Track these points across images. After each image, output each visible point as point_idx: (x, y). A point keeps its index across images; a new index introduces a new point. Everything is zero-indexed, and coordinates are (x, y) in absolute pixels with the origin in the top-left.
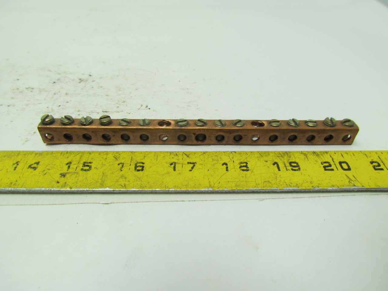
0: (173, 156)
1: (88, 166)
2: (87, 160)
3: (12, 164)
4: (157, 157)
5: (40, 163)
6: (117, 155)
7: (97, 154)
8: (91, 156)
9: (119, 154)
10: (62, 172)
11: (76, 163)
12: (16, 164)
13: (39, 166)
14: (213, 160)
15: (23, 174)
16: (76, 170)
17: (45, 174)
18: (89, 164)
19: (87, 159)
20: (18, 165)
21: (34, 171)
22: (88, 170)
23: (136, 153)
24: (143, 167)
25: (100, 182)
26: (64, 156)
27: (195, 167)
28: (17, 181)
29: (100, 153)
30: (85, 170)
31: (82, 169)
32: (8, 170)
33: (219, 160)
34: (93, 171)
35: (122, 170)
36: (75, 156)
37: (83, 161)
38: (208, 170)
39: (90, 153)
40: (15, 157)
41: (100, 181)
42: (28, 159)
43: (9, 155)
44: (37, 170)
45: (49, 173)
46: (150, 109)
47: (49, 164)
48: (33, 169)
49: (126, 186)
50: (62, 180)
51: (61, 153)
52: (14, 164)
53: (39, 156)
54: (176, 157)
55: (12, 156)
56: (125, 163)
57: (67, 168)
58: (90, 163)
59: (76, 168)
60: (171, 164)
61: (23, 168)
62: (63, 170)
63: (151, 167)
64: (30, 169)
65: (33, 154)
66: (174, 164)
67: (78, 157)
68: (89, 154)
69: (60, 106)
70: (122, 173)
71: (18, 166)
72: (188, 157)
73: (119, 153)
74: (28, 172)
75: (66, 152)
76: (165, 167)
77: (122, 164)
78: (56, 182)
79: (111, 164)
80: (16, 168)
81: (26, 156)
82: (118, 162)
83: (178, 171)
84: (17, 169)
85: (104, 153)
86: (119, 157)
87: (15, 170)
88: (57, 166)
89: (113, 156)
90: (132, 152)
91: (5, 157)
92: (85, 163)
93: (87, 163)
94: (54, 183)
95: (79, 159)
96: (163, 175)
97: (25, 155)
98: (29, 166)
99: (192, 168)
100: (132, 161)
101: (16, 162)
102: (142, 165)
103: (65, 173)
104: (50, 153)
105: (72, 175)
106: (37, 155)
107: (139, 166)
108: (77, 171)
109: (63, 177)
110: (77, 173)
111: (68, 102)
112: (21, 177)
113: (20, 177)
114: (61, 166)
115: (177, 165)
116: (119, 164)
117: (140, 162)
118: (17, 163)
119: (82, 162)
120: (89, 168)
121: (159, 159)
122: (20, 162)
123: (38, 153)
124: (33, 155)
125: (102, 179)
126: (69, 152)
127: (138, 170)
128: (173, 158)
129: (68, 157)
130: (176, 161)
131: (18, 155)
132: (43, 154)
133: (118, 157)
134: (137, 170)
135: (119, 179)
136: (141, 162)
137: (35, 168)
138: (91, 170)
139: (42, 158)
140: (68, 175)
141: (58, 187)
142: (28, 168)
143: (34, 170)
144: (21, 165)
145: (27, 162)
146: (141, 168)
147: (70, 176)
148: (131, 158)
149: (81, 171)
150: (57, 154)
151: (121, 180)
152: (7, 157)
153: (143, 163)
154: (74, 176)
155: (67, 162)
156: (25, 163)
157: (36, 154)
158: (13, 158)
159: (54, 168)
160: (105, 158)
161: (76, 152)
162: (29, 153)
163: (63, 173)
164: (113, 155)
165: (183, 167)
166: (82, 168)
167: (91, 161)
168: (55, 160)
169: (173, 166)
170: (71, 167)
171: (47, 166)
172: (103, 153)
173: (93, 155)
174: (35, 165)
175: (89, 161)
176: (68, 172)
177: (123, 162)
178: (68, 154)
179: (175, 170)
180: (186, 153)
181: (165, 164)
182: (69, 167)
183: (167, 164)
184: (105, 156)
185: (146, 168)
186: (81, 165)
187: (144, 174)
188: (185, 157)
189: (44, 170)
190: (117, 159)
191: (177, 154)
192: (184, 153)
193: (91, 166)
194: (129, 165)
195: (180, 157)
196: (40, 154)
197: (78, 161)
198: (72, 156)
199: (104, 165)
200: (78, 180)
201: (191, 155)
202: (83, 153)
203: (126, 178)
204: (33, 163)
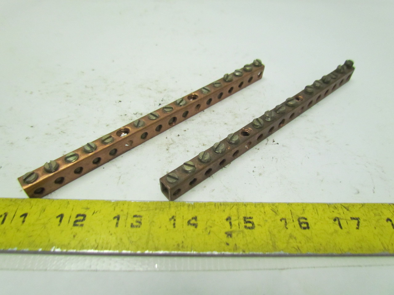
0: (333, 210)
1: (250, 222)
2: (245, 214)
3: (168, 220)
5: (198, 218)
6: (274, 207)
7: (253, 207)
9: (276, 207)
10: (226, 230)
11: (235, 218)
12: (173, 220)
13: (198, 222)
14: (375, 215)
15: (186, 233)
16: (239, 228)
17: (209, 233)
18: (250, 220)
20: (175, 220)
21: (195, 229)
22: (252, 227)
23: (293, 206)
24: (307, 224)
25: (271, 244)
26: (218, 208)
27: (360, 224)
28: (183, 242)
30: (249, 228)
31: (246, 227)
32: (167, 227)
33: (381, 214)
34: (257, 229)
35: (287, 228)
36: (231, 209)
38: (375, 228)
39: (245, 205)
41: (271, 242)
42: (183, 213)
43: (160, 207)
44: (198, 227)
45: (213, 232)
46: (278, 144)
47: (208, 220)
49: (300, 248)
50: (230, 240)
51: (215, 205)
52: (170, 220)
53: (193, 208)
54: (336, 211)
55: (163, 209)
56: (286, 218)
57: (229, 225)
58: (250, 218)
59: (239, 225)
60: (335, 220)
61: (183, 225)
62: (226, 227)
63: (315, 224)
64: (190, 226)
65: (185, 206)
66: (337, 220)
67: (234, 209)
68: (244, 206)
69: (179, 135)
70: (289, 231)
71: (177, 222)
73: (276, 205)
74: (190, 230)
75: (219, 204)
76: (330, 224)
77: (284, 219)
78: (225, 243)
79: (272, 219)
80: (174, 224)
81: (179, 208)
82: (279, 218)
83: (345, 230)
84: (176, 225)
86: (277, 210)
87: (174, 227)
88: (218, 222)
89: (271, 210)
90: (288, 204)
91: (157, 211)
92: (245, 218)
93: (248, 218)
94: (224, 245)
95: (236, 213)
96: (332, 234)
98: (188, 222)
99: (358, 225)
100: (293, 216)
101: (171, 217)
102: (304, 221)
103: (230, 232)
104: (203, 205)
105: (238, 234)
106: (191, 208)
108: (241, 229)
109: (229, 236)
110: (242, 232)
111: (185, 131)
113: (184, 237)
114: (222, 222)
115: (341, 222)
116: (281, 220)
118: (173, 217)
119: (241, 217)
120: (253, 225)
121: (319, 212)
122: (175, 217)
125: (271, 239)
126: (222, 203)
127: (304, 228)
128: (333, 212)
129: (224, 210)
130: (338, 216)
131: (170, 207)
132: (195, 206)
133: (276, 210)
134: (302, 228)
135: (289, 240)
136: (303, 218)
137: (195, 225)
138: (255, 228)
139: (197, 211)
140: (234, 235)
141: (230, 250)
142: (188, 225)
143: (195, 227)
144: (178, 221)
145: (183, 216)
146: (305, 225)
147: (237, 236)
148: (290, 212)
149: (245, 229)
150: (211, 206)
151: (291, 241)
152: (159, 210)
153: (306, 219)
154: (241, 236)
155: (226, 217)
156: (182, 218)
157: (189, 206)
158: (165, 211)
159: (216, 225)
160: (263, 211)
161: (230, 204)
163: (228, 232)
164: (270, 208)
165: (349, 224)
166: (245, 225)
167: (251, 216)
168: (212, 215)
169: (337, 222)
170: (233, 223)
172: (259, 205)
173: (248, 206)
174: (193, 222)
175: (248, 216)
176: (232, 230)
177: (284, 217)
178: (222, 206)
179: (341, 227)
180: (344, 206)
181: (328, 219)
182: (230, 223)
183: (331, 220)
184: (262, 209)
185: (311, 225)
186: (242, 222)
187: (312, 233)
188: (345, 210)
189: (206, 228)
190: (276, 213)
191: (335, 207)
192: (341, 205)
193: (253, 222)
194: (292, 221)
195: (341, 211)
196: (192, 206)
197: (237, 216)
198: (228, 208)
199: (266, 221)
200: (247, 240)
201: (350, 208)
202: (237, 205)
203: (295, 238)
204: (190, 218)
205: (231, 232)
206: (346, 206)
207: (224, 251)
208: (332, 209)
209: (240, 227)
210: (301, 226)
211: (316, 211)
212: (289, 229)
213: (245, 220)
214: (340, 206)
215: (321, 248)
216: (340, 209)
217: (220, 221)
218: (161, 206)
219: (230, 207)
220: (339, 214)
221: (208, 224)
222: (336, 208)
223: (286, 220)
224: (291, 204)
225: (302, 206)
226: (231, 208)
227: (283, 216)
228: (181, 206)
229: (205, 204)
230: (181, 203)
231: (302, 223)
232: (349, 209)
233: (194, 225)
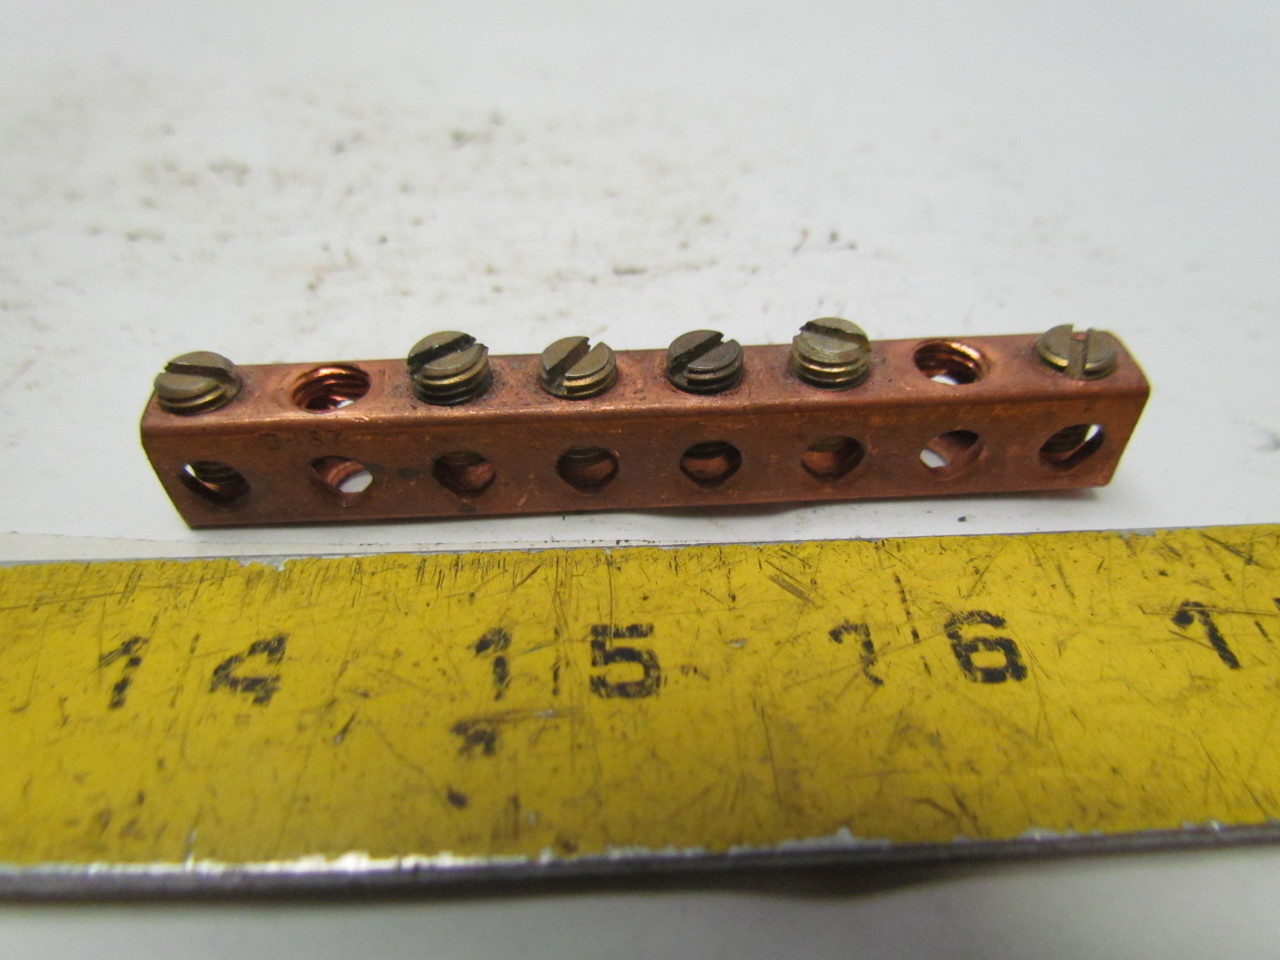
0: (1162, 565)
1: (630, 655)
2: (605, 611)
3: (92, 661)
4: (1059, 568)
5: (290, 649)
6: (792, 566)
7: (662, 566)
8: (621, 579)
9: (805, 562)
10: (466, 709)
11: (538, 635)
12: (123, 661)
13: (284, 669)
15: (185, 736)
16: (555, 692)
17: (345, 730)
18: (636, 644)
19: (604, 602)
20: (135, 662)
21: (256, 711)
22: (641, 684)
23: (909, 553)
24: (1008, 647)
25: (769, 786)
26: (439, 585)
28: (141, 799)
29: (676, 557)
30: (623, 690)
31: (598, 684)
32: (69, 707)
34: (676, 691)
35: (877, 681)
36: (515, 587)
37: (581, 622)
39: (609, 564)
40: (111, 601)
41: (764, 774)
42: (202, 621)
43: (70, 590)
44: (276, 698)
45: (369, 722)
47: (356, 655)
48: (251, 696)
49: (973, 805)
50: (480, 774)
51: (421, 570)
52: (105, 660)
53: (273, 590)
54: (1179, 568)
55: (85, 601)
56: (870, 622)
57: (490, 678)
58: (635, 631)
59: (556, 677)
60: (1183, 618)
61: (179, 689)
62: (465, 693)
63: (1061, 646)
64: (223, 694)
65: (227, 582)
66: (1197, 617)
67: (538, 590)
68: (603, 569)
70: (888, 699)
71: (139, 675)
72: (1249, 561)
73: (802, 555)
74: (214, 716)
75: (447, 561)
76: (1156, 641)
77: (855, 628)
78: (444, 794)
79: (782, 634)
80: (121, 687)
81: (187, 596)
82: (820, 622)
83: (1262, 670)
84: (131, 694)
85: (706, 560)
86: (814, 582)
87: (117, 704)
88: (416, 665)
89: (773, 579)
90: (879, 544)
91: (44, 611)
92: (599, 633)
93: (618, 635)
94: (427, 808)
95: (549, 606)
96: (1180, 702)
97: (174, 587)
98: (216, 672)
100: (912, 609)
101: (116, 644)
102: (988, 631)
103: (489, 721)
104: (342, 572)
105: (543, 729)
106: (261, 590)
107: (977, 639)
108: (564, 698)
109: (479, 749)
110: (575, 714)
112: (170, 764)
113: (161, 764)
114: (442, 663)
115: (1224, 626)
116: (836, 635)
117: (972, 614)
118: (127, 648)
119: (579, 629)
120: (647, 673)
121: (1076, 582)
122: (146, 641)
123: (260, 574)
124: (233, 585)
125: (768, 756)
126: (468, 558)
127: (993, 676)
128: (1163, 573)
129: (472, 595)
130: (1196, 595)
131: (129, 590)
132: (295, 576)
133: (806, 580)
134: (979, 675)
135: (890, 751)
136: (979, 614)
137: (260, 689)
138: (663, 690)
139: (296, 605)
140: (512, 738)
141: (465, 841)
142: (213, 689)
143: (258, 701)
144: (157, 665)
145: (197, 638)
146: (997, 659)
147: (534, 741)
148: (894, 587)
149: (595, 698)
150: (391, 576)
152: (55, 608)
153: (997, 622)
155: (475, 635)
156: (187, 648)
157: (254, 578)
158: (94, 610)
159: (400, 680)
160: (724, 590)
161: (515, 557)
162: (198, 573)
163: (476, 722)
164: (769, 570)
165: (1272, 637)
166: (597, 672)
167: (643, 620)
168: (389, 621)
169: (1197, 629)
170: (515, 667)
171: (342, 672)
172: (700, 557)
173: (631, 569)
174: (257, 665)
175: (625, 622)
176: (502, 706)
177: (854, 620)
178: (466, 574)
179: (1232, 662)
180: (1223, 541)
181: (1137, 617)
182: (500, 664)
183: (1156, 619)
184: (718, 582)
185: (1032, 656)
186: (582, 654)
187: (1042, 700)
188: (1236, 563)
189: (332, 703)
190: (803, 595)
191: (1172, 550)
192: (1206, 535)
193: (651, 654)
194: (910, 638)
195: (1208, 567)
196: (277, 575)
197: (553, 624)
198: (499, 583)
199: (742, 642)
200: (598, 769)
201: (1259, 551)
202: (563, 563)
203: (935, 740)
204: (241, 646)
205: (498, 720)
206: (1235, 540)
207: (427, 847)
208: (1153, 562)
209: (564, 688)
210: (967, 665)
211: (1056, 578)
212: (889, 686)
213: (597, 645)
214: (1194, 541)
215: (1122, 795)
216: (1200, 557)
217: (436, 659)
218: (77, 585)
219: (515, 576)
220: (1204, 583)
221: (353, 675)
222: (1178, 554)
223: (868, 634)
224: (899, 547)
225: (969, 552)
226: (518, 581)
227: (852, 612)
228: (202, 580)
229: (359, 562)
230: (206, 567)
231: (972, 647)
232: (1256, 556)
233: (252, 684)
